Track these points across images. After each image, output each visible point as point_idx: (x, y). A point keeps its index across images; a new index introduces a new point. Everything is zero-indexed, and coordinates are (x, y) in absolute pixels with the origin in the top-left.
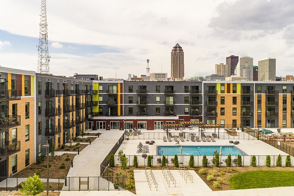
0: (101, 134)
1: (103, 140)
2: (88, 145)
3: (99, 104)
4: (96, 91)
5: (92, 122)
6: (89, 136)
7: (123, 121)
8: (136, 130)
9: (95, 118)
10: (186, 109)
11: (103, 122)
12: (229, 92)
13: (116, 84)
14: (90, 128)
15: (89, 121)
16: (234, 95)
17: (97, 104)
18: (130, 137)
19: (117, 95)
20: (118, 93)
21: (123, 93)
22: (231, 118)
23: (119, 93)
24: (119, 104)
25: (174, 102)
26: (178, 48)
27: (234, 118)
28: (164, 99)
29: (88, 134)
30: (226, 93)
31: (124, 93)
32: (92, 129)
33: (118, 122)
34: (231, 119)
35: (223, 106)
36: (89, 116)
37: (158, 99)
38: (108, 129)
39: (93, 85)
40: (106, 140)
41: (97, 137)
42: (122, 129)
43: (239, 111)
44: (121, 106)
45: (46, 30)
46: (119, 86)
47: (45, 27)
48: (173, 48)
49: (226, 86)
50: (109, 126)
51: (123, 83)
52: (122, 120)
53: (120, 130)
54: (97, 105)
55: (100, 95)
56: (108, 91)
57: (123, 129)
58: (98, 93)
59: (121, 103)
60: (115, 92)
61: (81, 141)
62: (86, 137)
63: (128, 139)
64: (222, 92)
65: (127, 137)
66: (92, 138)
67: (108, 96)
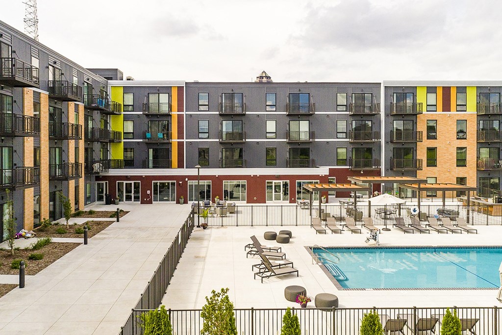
0: (127, 212)
1: (129, 228)
2: (79, 244)
3: (124, 139)
4: (117, 106)
5: (104, 182)
6: (91, 219)
7: (187, 179)
8: (221, 202)
9: (113, 172)
10: (339, 150)
11: (133, 182)
12: (446, 107)
13: (167, 89)
14: (100, 198)
15: (96, 180)
16: (461, 115)
17: (120, 138)
18: (210, 221)
19: (169, 115)
20: (173, 113)
21: (184, 113)
22: (453, 173)
23: (175, 113)
24: (175, 140)
25: (312, 135)
26: (264, 78)
27: (461, 172)
28: (288, 126)
29: (91, 213)
30: (440, 112)
31: (187, 113)
32: (104, 202)
33: (173, 184)
34: (453, 176)
35: (432, 143)
36: (97, 166)
37: (271, 126)
38: (147, 201)
39: (110, 91)
40: (140, 229)
41: (113, 222)
42: (182, 201)
43: (471, 157)
44: (180, 145)
45: (36, 31)
46: (175, 93)
47: (34, 25)
48: (257, 78)
49: (440, 92)
50: (149, 192)
51: (185, 85)
52: (182, 178)
53: (178, 202)
54: (120, 142)
55: (126, 118)
56: (147, 106)
57: (185, 202)
58: (123, 113)
59: (180, 135)
60: (165, 109)
61: (60, 233)
62: (80, 221)
63: (205, 226)
64: (432, 107)
65: (202, 221)
66: (98, 223)
67: (146, 120)
